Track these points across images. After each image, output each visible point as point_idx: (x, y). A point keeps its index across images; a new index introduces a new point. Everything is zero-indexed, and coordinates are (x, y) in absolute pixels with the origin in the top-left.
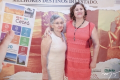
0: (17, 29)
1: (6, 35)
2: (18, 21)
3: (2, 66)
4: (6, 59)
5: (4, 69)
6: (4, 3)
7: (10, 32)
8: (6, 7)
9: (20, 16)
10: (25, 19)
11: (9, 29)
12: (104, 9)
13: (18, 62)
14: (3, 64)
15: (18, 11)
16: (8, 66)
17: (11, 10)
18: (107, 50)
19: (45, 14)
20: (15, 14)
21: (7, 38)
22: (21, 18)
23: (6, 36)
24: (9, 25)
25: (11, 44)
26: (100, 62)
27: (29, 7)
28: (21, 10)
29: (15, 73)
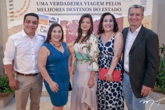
2: (42, 30)
19: (69, 23)
22: (45, 27)
27: (54, 16)
28: (46, 19)
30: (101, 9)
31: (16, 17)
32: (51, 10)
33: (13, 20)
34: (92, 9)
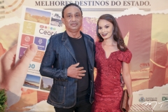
0: (40, 42)
1: (26, 50)
2: (42, 31)
3: (21, 92)
4: (26, 84)
5: (24, 97)
6: (23, 8)
7: (31, 47)
8: (26, 14)
9: (45, 25)
10: (51, 28)
11: (30, 42)
12: (160, 12)
13: (42, 87)
14: (22, 89)
15: (42, 18)
16: (29, 92)
17: (33, 17)
18: (165, 69)
20: (38, 22)
21: (27, 54)
22: (46, 27)
23: (26, 52)
24: (30, 36)
25: (32, 63)
26: (155, 87)
27: (57, 13)
28: (47, 16)
29: (39, 102)
30: (122, 3)
31: (7, 13)
32: (54, 3)
33: (4, 17)
34: (110, 3)
